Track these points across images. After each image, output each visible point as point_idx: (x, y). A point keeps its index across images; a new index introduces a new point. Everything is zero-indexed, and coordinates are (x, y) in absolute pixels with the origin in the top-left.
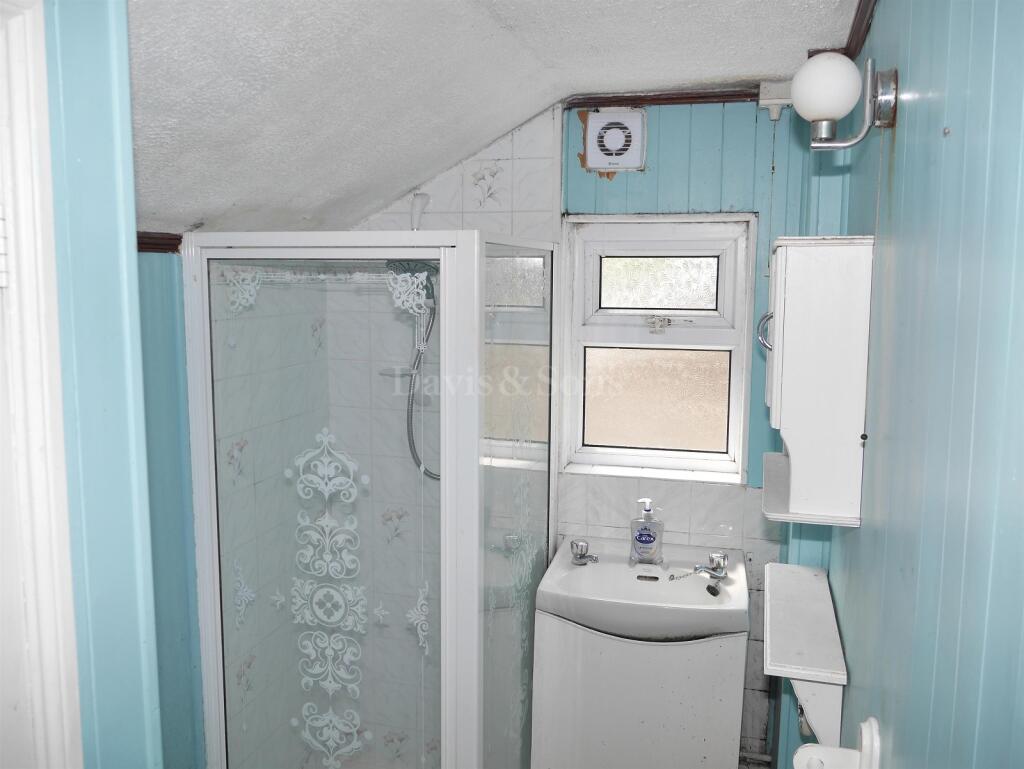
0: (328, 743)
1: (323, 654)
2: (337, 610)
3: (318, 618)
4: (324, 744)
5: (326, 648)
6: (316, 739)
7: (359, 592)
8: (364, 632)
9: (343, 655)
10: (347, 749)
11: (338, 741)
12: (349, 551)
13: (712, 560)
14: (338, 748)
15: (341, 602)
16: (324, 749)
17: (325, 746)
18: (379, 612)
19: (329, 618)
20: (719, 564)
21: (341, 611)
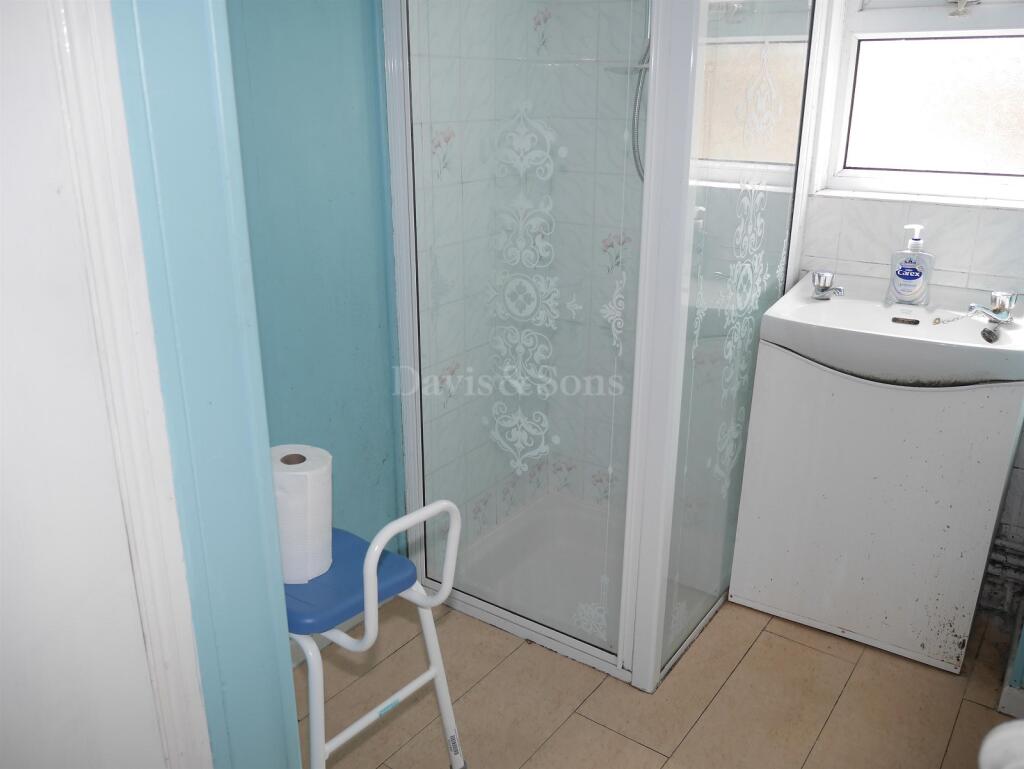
0: (516, 445)
1: (513, 350)
2: (529, 304)
3: (509, 312)
4: (512, 444)
5: (516, 345)
6: (505, 439)
7: (552, 284)
8: (555, 328)
9: (533, 352)
10: (534, 453)
11: (527, 444)
12: (543, 236)
13: (994, 300)
14: (524, 452)
15: (533, 294)
16: (512, 451)
17: (514, 448)
18: (574, 307)
19: (521, 312)
20: (1003, 305)
21: (533, 304)
